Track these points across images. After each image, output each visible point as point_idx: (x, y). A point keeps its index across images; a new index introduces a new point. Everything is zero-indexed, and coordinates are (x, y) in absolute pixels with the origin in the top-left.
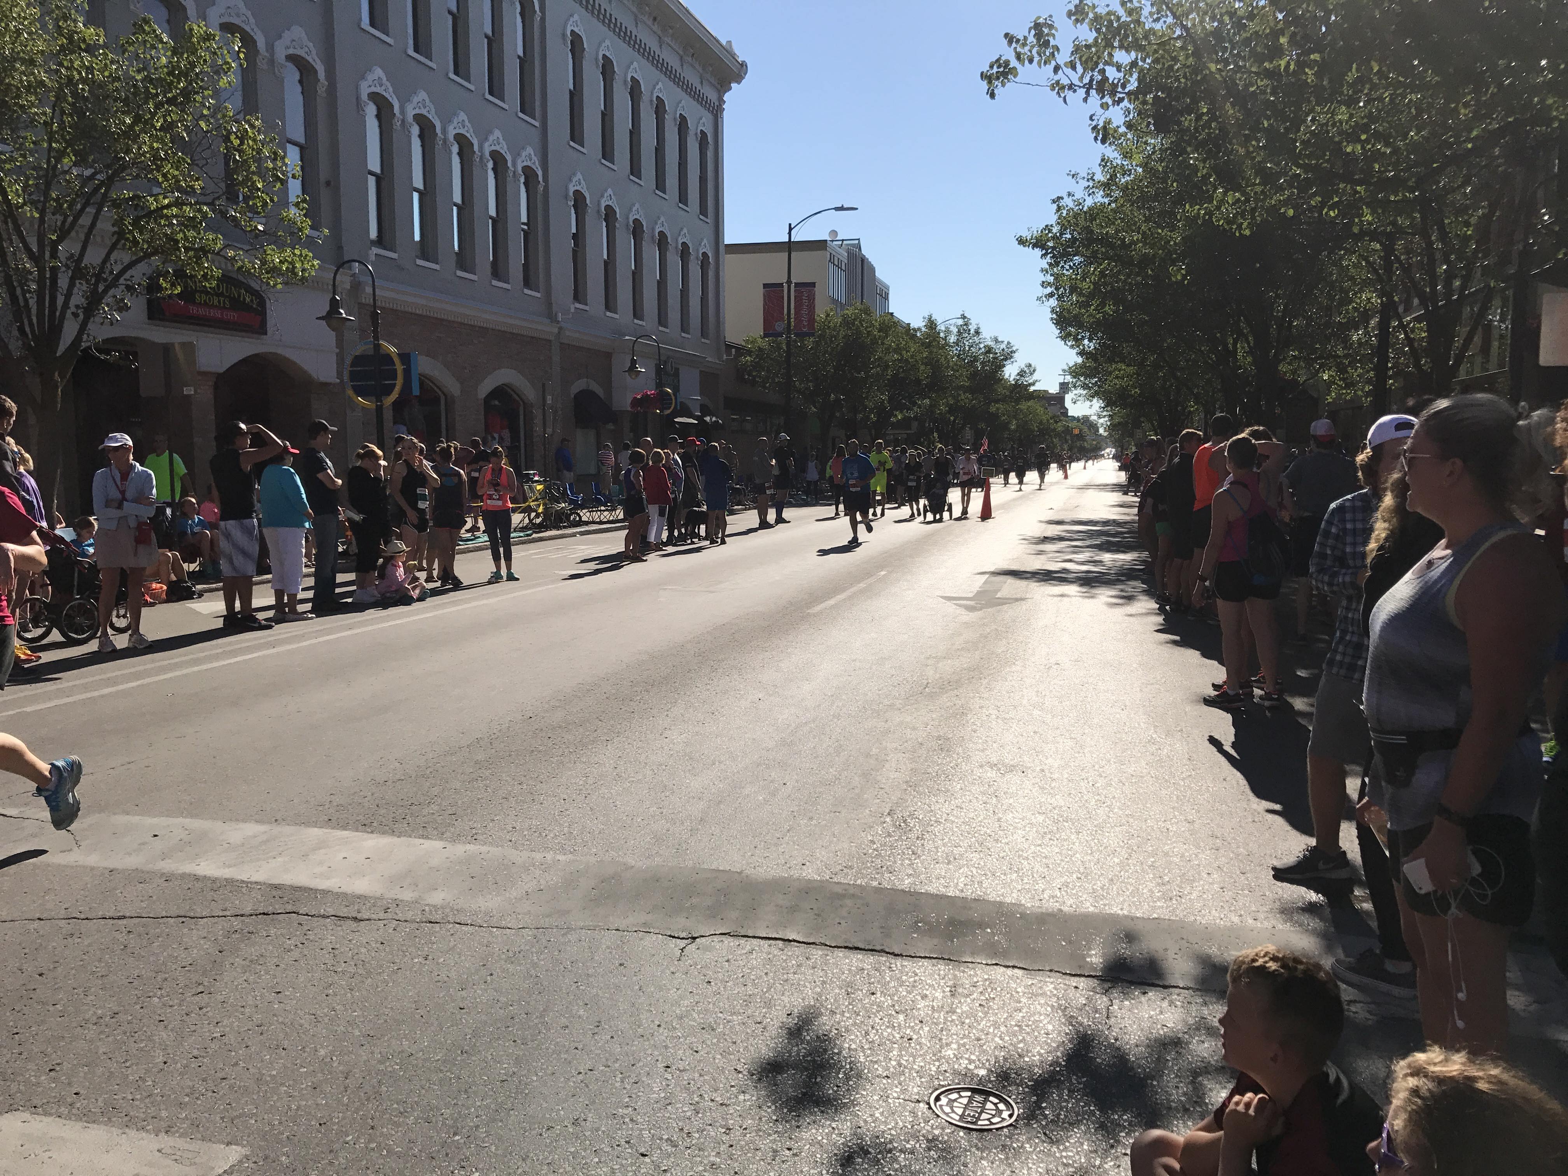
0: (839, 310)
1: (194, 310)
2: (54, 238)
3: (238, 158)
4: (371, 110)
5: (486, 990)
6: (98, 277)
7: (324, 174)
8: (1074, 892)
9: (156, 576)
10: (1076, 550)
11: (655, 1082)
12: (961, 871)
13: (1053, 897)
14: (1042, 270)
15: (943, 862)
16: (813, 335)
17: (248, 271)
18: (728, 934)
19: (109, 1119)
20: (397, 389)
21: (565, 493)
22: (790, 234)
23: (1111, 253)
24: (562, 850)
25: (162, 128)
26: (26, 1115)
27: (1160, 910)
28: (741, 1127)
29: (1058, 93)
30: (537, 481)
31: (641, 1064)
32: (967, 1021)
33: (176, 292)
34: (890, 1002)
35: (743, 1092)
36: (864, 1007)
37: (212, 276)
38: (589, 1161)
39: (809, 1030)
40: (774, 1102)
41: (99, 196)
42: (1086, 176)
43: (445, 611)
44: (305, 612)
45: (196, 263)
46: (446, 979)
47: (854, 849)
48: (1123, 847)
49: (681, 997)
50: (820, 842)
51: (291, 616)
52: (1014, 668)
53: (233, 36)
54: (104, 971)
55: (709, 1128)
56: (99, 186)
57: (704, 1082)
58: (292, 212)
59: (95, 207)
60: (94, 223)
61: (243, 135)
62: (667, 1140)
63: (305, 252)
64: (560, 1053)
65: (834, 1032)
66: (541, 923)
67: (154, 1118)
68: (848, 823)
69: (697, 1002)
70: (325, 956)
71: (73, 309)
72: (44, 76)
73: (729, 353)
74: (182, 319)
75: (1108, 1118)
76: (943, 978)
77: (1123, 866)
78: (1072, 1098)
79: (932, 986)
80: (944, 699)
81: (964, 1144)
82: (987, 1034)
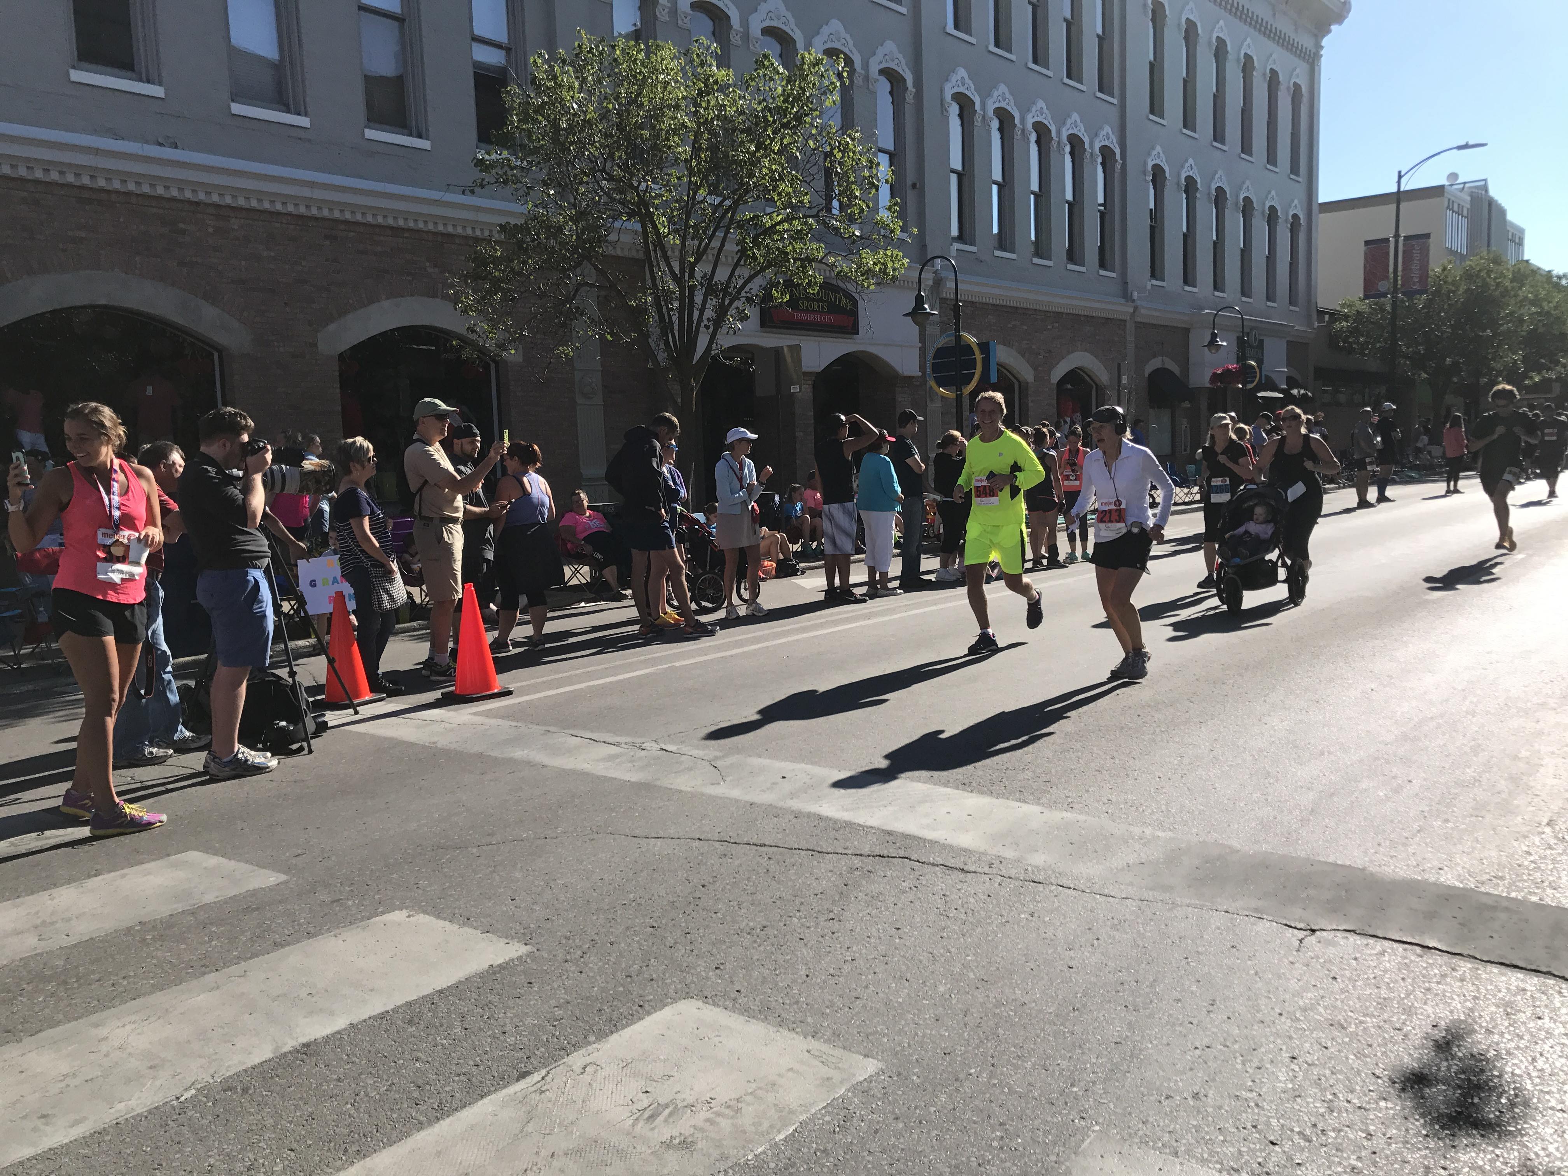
0: (1458, 262)
1: (798, 316)
2: (692, 260)
3: (839, 170)
4: (954, 109)
5: (1094, 953)
6: (725, 292)
7: (911, 177)
9: (768, 555)
11: (1280, 1070)
16: (1425, 292)
17: (846, 275)
18: (1354, 931)
19: (766, 1018)
20: (976, 377)
22: (1399, 183)
24: (1161, 826)
25: (780, 153)
26: (700, 1004)
28: (1384, 1135)
31: (1263, 1050)
33: (785, 300)
34: (1561, 1029)
35: (1385, 1099)
36: (1528, 1030)
37: (815, 283)
38: (1213, 1138)
39: (1459, 1046)
40: (1423, 1115)
41: (726, 221)
44: (895, 589)
45: (803, 272)
46: (1053, 937)
47: (1504, 858)
49: (1306, 990)
50: (1460, 847)
53: (838, 58)
54: (752, 890)
55: (1347, 1129)
56: (727, 211)
57: (1337, 1080)
58: (884, 215)
59: (723, 229)
60: (722, 245)
61: (844, 150)
62: (1299, 1133)
63: (895, 252)
64: (1174, 1025)
65: (1492, 1053)
66: (1147, 894)
67: (801, 1022)
68: (1494, 830)
69: (1322, 997)
70: (940, 903)
71: (706, 322)
72: (686, 119)
73: (1321, 320)
74: (789, 325)
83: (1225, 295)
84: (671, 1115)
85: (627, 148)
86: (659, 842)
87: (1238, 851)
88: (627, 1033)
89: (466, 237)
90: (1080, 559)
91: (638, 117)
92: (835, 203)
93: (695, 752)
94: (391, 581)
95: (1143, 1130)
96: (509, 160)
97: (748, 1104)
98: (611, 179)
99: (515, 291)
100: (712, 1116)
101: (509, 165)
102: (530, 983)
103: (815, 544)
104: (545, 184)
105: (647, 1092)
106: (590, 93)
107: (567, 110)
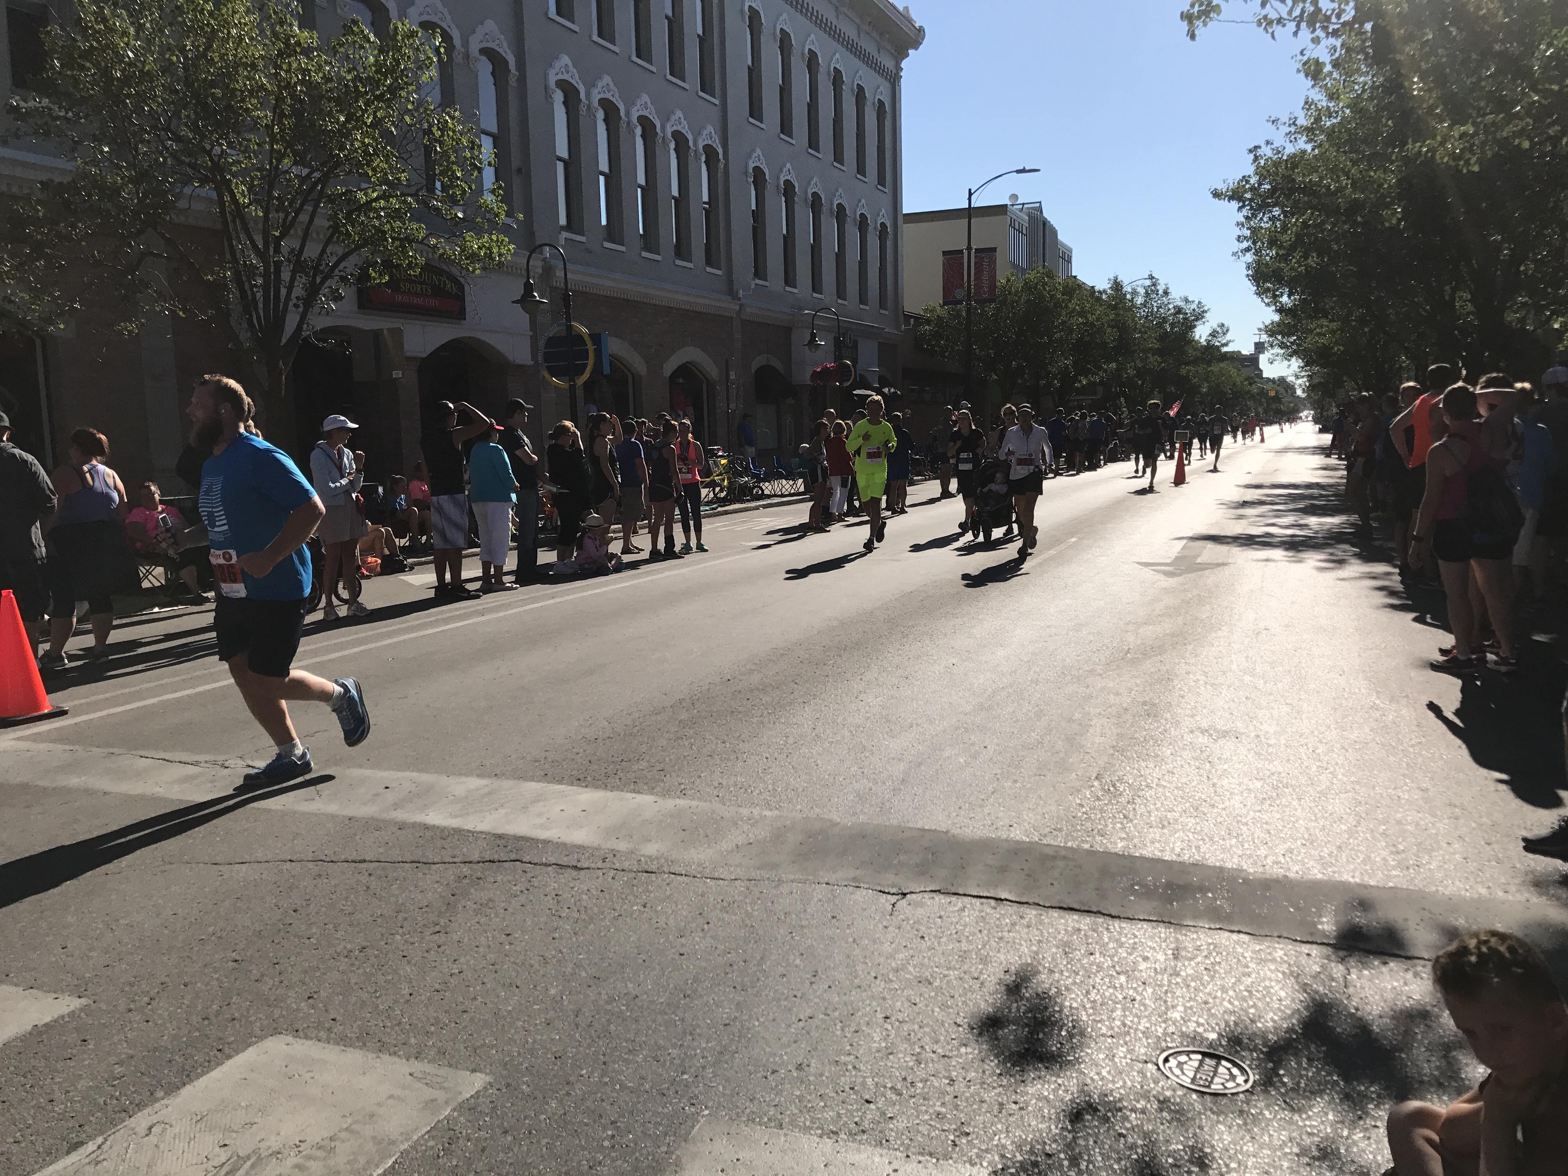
0: (1020, 274)
1: (399, 298)
2: (277, 234)
3: (438, 149)
4: (558, 97)
5: (704, 938)
6: (316, 269)
7: (516, 161)
8: (1299, 858)
10: (1278, 514)
11: (875, 1031)
12: (1177, 835)
13: (1277, 863)
14: (1238, 224)
15: (1157, 827)
16: (994, 301)
17: (449, 258)
18: (939, 891)
19: (364, 1044)
20: (589, 369)
21: (747, 468)
22: (970, 199)
23: (1315, 201)
24: (768, 805)
25: (372, 125)
26: (290, 1039)
27: (1397, 879)
28: (964, 1079)
29: (1265, 29)
30: (721, 456)
31: (860, 1014)
32: (1193, 984)
33: (384, 281)
34: (1110, 962)
35: (965, 1045)
36: (1082, 966)
37: (416, 264)
38: (815, 1105)
39: (1026, 988)
40: (997, 1056)
41: (314, 195)
42: (1287, 120)
43: (641, 580)
45: (402, 252)
46: (665, 926)
47: (1062, 811)
48: (1350, 814)
49: (897, 951)
50: (1026, 805)
52: (1220, 633)
53: (434, 32)
54: (350, 909)
55: (932, 1078)
56: (315, 184)
57: (925, 1033)
58: (489, 198)
59: (312, 203)
60: (312, 220)
61: (444, 127)
62: (892, 1088)
63: (501, 237)
64: (779, 1001)
65: (1054, 990)
66: (753, 875)
67: (404, 1044)
68: (1054, 787)
69: (912, 957)
70: (550, 902)
71: (295, 301)
72: (264, 81)
73: (907, 323)
74: (388, 308)
75: (1354, 1089)
76: (1165, 941)
77: (1351, 833)
78: (1312, 1066)
79: (1154, 949)
80: (1148, 665)
81: (1198, 1107)
82: (1215, 998)
83: (822, 297)
84: (253, 1166)
85: (195, 105)
86: (244, 868)
87: (838, 824)
88: (203, 1082)
90: (694, 550)
91: (207, 74)
95: (752, 1107)
96: (50, 109)
97: (343, 1141)
98: (178, 139)
99: (62, 258)
100: (302, 1161)
101: (50, 115)
102: (84, 1041)
103: (424, 538)
104: (95, 138)
105: (225, 1145)
106: (149, 41)
107: (121, 58)
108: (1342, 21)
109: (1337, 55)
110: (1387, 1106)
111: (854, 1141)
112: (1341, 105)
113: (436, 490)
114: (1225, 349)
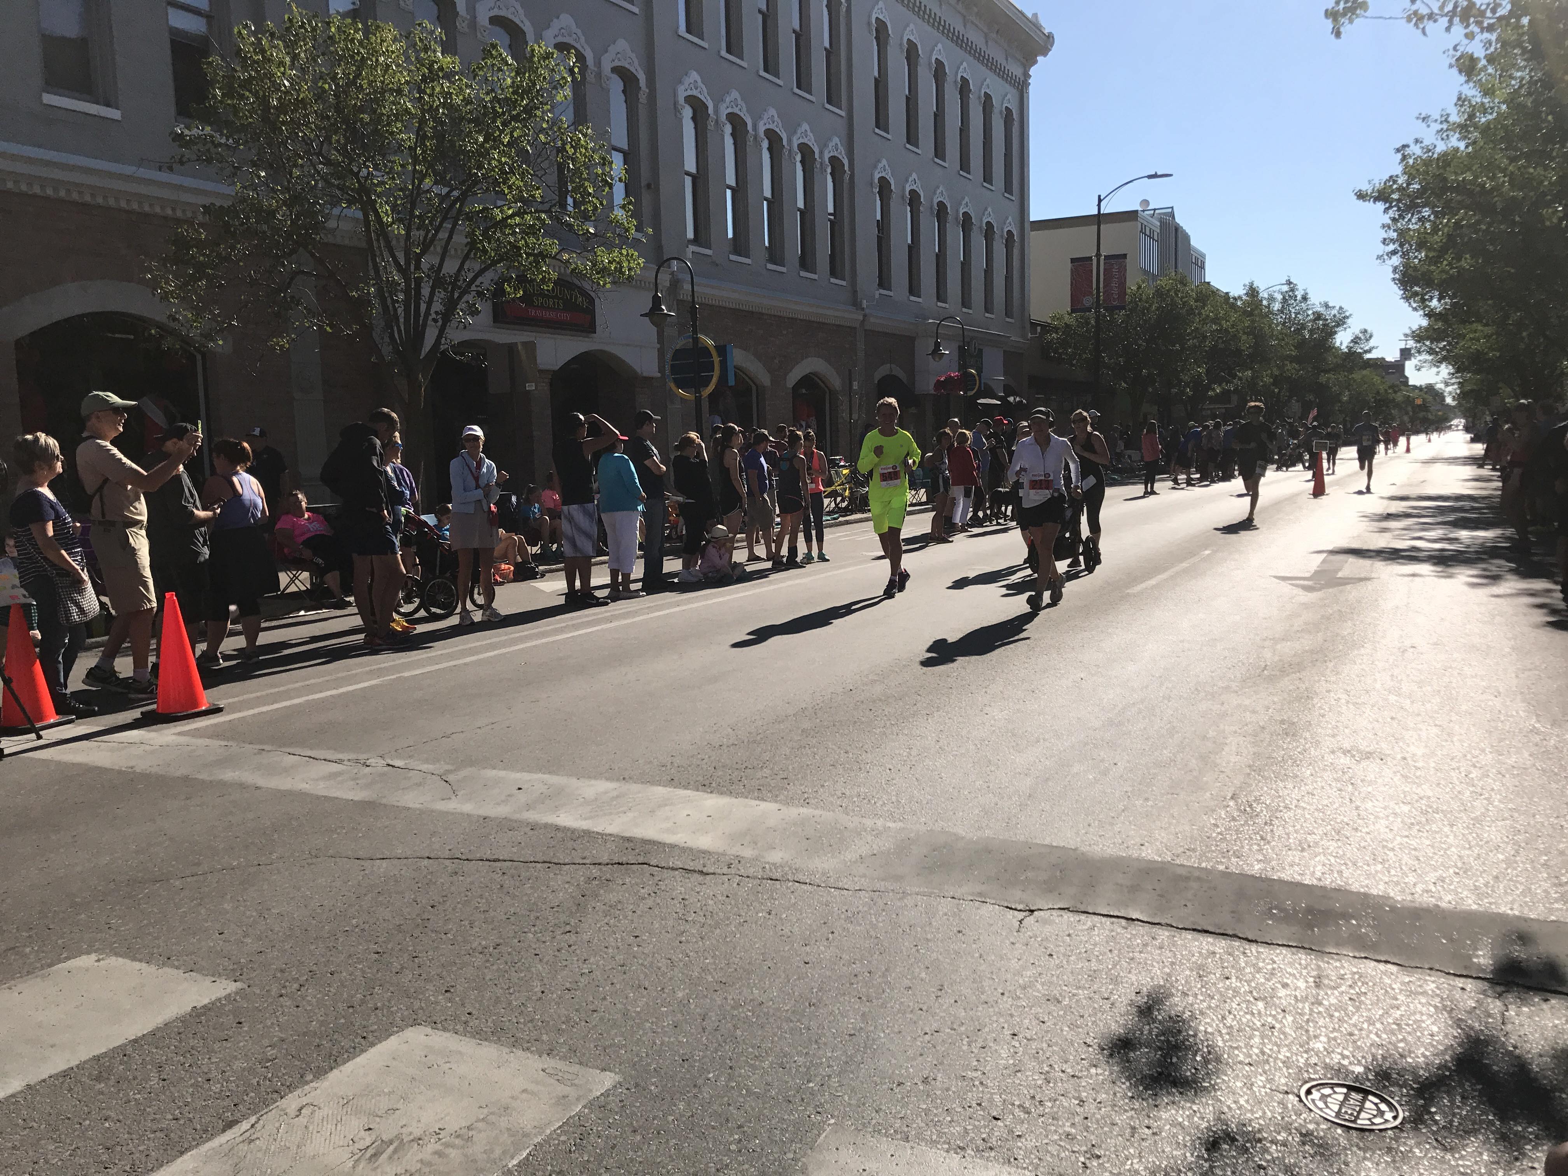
0: (1151, 282)
1: (533, 313)
2: (418, 251)
3: (571, 166)
4: (687, 113)
5: (829, 947)
6: (454, 285)
7: (645, 176)
8: (1452, 887)
9: (504, 558)
10: (1425, 527)
11: (1002, 1048)
12: (1317, 859)
13: (1427, 891)
14: (1383, 226)
15: (1296, 849)
16: (1123, 308)
17: (581, 273)
18: (1068, 909)
19: (499, 1038)
20: (714, 380)
22: (1099, 205)
23: (1469, 201)
24: (892, 817)
25: (510, 145)
26: (429, 1030)
27: (1559, 912)
28: (1095, 1100)
29: (1416, 25)
30: (843, 467)
31: (987, 1029)
32: (1337, 1014)
33: (518, 296)
34: (1247, 988)
35: (1095, 1066)
36: (1218, 990)
37: (550, 279)
38: (941, 1119)
39: (1159, 1010)
40: (1128, 1079)
41: (454, 212)
42: (1438, 117)
45: (536, 267)
46: (789, 934)
47: (1195, 832)
48: (1507, 843)
49: (1024, 968)
50: (1158, 823)
51: (626, 594)
52: (1363, 651)
53: (569, 53)
54: (485, 907)
55: (1061, 1098)
56: (454, 202)
57: (1053, 1052)
58: (619, 214)
59: (451, 221)
60: (450, 237)
61: (577, 144)
62: (1019, 1106)
63: (631, 251)
64: (904, 1013)
65: (1187, 1014)
66: (880, 885)
67: (536, 1040)
68: (1187, 806)
69: (1040, 974)
70: (679, 907)
71: (434, 316)
72: (409, 105)
73: (1034, 331)
74: (523, 321)
75: (1511, 1129)
76: (1305, 968)
77: (1510, 863)
78: (1466, 1105)
79: (1294, 975)
80: (1285, 683)
81: (1343, 1142)
82: (1361, 1030)
83: (947, 306)
84: (395, 1151)
85: (345, 130)
86: (384, 863)
87: (963, 838)
88: (349, 1066)
89: (165, 218)
90: (816, 559)
91: (356, 100)
92: (570, 201)
93: (425, 767)
94: (81, 591)
95: (878, 1118)
96: (213, 137)
97: (480, 1131)
98: (328, 163)
99: (222, 278)
100: (441, 1148)
101: (213, 142)
102: (240, 1023)
103: (555, 546)
104: (254, 164)
105: (370, 1129)
106: (303, 70)
107: (277, 87)
108: (1497, 15)
109: (1492, 49)
110: (1545, 1148)
111: (982, 1157)
112: (1497, 101)
113: (567, 500)
114: (1368, 356)
